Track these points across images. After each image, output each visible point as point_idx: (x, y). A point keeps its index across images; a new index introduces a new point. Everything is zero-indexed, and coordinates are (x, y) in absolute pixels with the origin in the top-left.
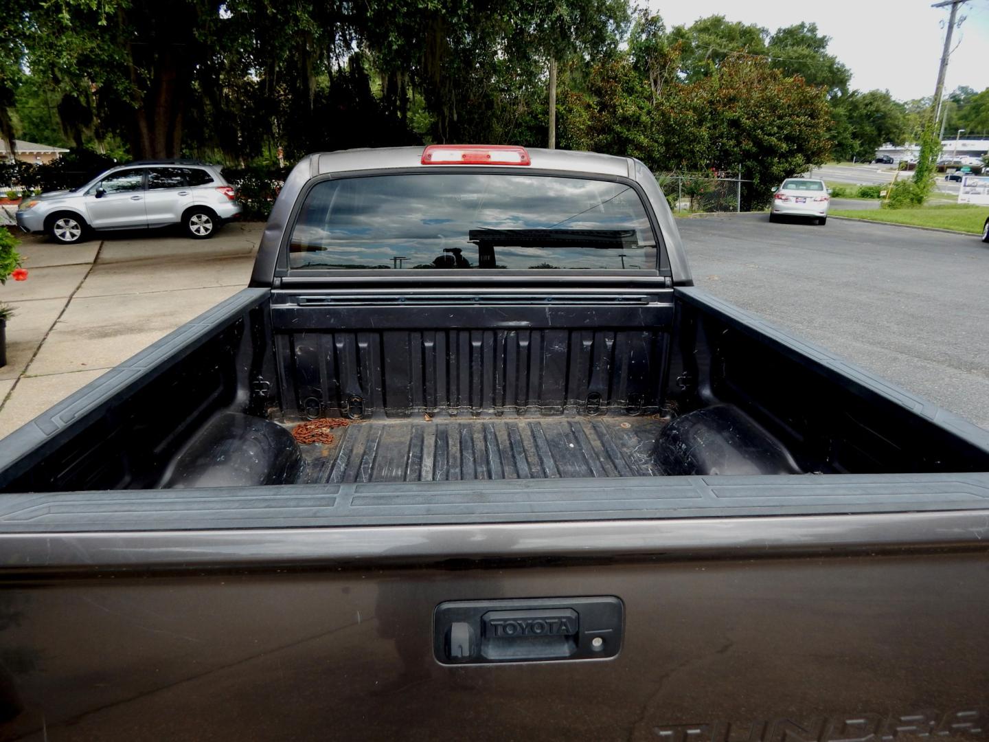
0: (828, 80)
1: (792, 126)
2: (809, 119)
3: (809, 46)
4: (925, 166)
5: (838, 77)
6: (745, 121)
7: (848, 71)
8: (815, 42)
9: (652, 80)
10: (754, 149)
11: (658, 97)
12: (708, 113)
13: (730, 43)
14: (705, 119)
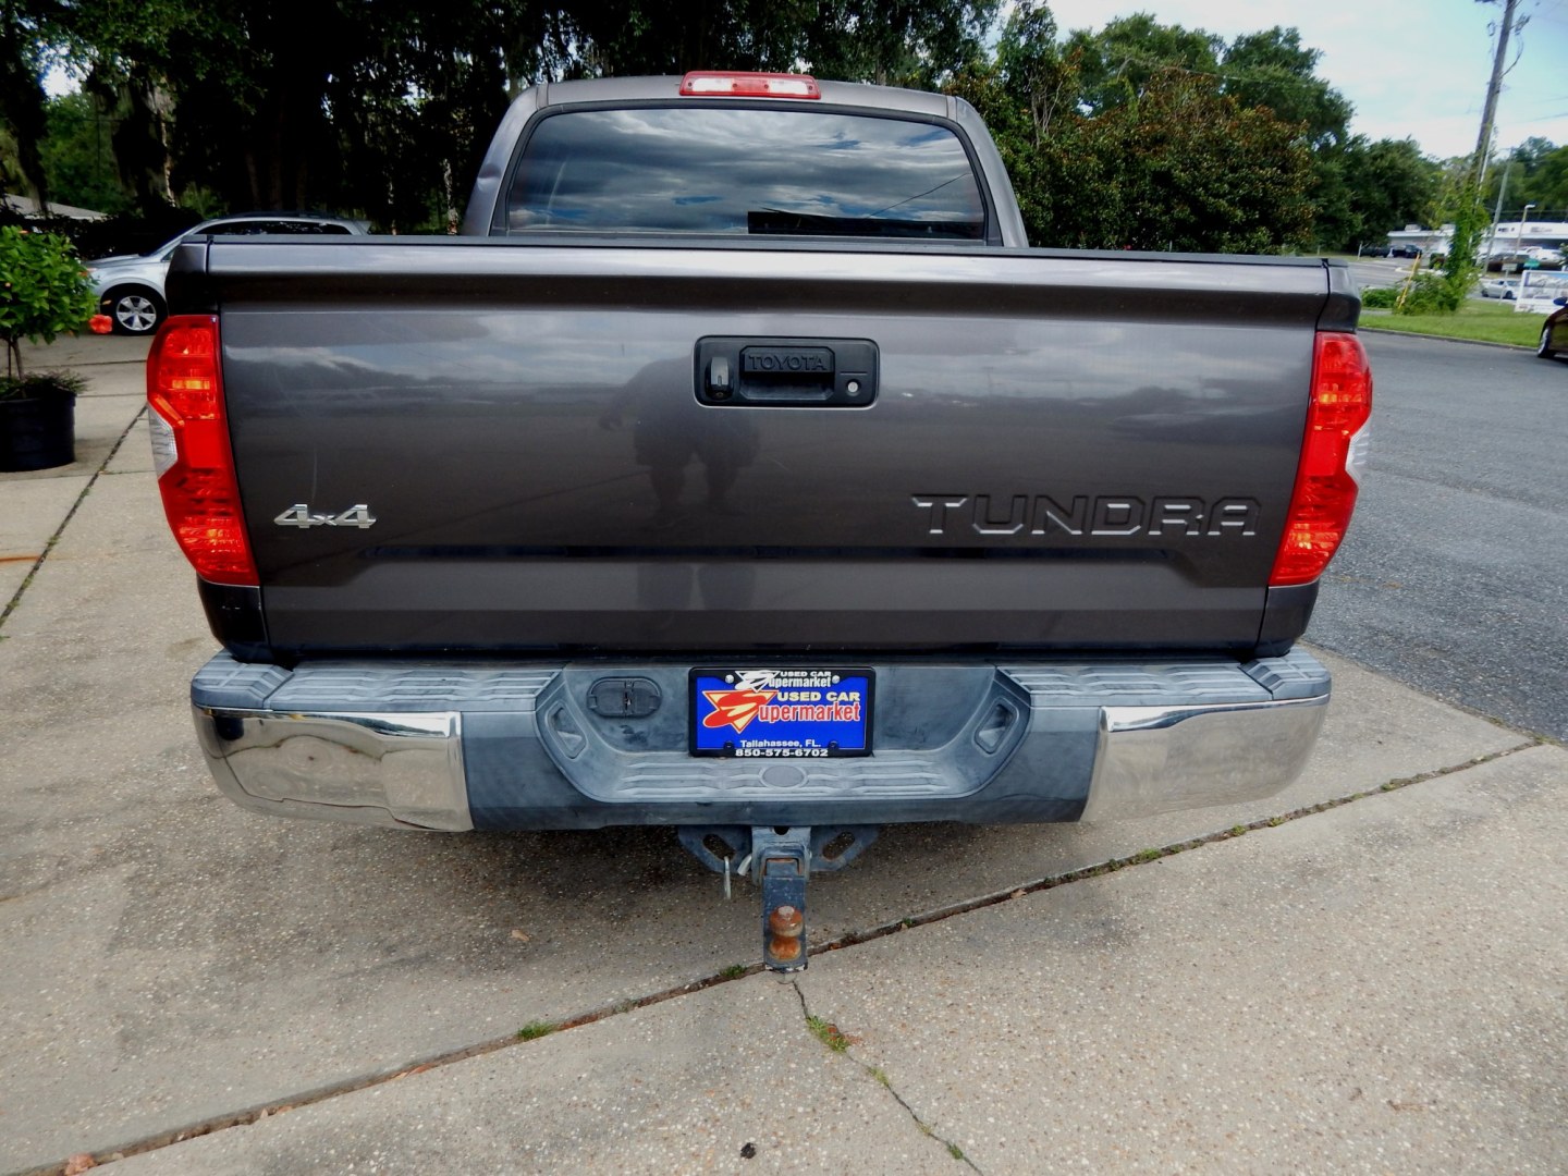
0: (1315, 117)
1: (1251, 183)
2: (1279, 171)
3: (1286, 64)
4: (1463, 252)
5: (1330, 113)
6: (1180, 175)
7: (1347, 105)
8: (1296, 59)
9: (1034, 109)
10: (1193, 219)
11: (1044, 134)
12: (1122, 160)
13: (1162, 58)
14: (1117, 170)
